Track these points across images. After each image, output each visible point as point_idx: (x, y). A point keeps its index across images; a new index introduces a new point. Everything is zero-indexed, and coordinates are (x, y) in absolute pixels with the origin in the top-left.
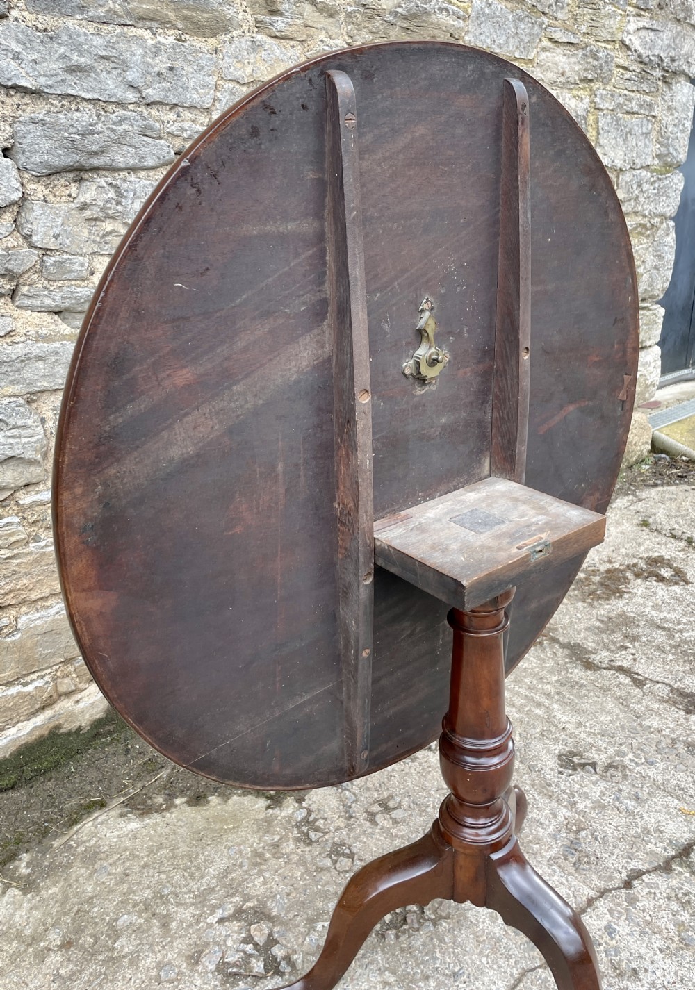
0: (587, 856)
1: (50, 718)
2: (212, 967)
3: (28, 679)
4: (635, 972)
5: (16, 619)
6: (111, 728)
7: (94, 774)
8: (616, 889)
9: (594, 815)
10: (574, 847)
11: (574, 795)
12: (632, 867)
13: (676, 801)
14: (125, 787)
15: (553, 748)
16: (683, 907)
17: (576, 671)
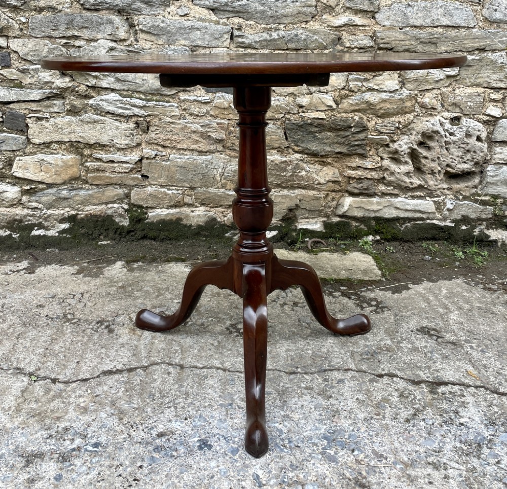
0: (374, 359)
1: (177, 213)
2: (158, 311)
3: (171, 188)
4: (331, 397)
5: (170, 155)
6: (207, 234)
7: (190, 250)
8: (369, 373)
9: (406, 350)
10: (373, 354)
11: (405, 340)
12: (394, 372)
13: (472, 368)
14: (198, 259)
15: (425, 323)
16: (400, 396)
17: (501, 307)
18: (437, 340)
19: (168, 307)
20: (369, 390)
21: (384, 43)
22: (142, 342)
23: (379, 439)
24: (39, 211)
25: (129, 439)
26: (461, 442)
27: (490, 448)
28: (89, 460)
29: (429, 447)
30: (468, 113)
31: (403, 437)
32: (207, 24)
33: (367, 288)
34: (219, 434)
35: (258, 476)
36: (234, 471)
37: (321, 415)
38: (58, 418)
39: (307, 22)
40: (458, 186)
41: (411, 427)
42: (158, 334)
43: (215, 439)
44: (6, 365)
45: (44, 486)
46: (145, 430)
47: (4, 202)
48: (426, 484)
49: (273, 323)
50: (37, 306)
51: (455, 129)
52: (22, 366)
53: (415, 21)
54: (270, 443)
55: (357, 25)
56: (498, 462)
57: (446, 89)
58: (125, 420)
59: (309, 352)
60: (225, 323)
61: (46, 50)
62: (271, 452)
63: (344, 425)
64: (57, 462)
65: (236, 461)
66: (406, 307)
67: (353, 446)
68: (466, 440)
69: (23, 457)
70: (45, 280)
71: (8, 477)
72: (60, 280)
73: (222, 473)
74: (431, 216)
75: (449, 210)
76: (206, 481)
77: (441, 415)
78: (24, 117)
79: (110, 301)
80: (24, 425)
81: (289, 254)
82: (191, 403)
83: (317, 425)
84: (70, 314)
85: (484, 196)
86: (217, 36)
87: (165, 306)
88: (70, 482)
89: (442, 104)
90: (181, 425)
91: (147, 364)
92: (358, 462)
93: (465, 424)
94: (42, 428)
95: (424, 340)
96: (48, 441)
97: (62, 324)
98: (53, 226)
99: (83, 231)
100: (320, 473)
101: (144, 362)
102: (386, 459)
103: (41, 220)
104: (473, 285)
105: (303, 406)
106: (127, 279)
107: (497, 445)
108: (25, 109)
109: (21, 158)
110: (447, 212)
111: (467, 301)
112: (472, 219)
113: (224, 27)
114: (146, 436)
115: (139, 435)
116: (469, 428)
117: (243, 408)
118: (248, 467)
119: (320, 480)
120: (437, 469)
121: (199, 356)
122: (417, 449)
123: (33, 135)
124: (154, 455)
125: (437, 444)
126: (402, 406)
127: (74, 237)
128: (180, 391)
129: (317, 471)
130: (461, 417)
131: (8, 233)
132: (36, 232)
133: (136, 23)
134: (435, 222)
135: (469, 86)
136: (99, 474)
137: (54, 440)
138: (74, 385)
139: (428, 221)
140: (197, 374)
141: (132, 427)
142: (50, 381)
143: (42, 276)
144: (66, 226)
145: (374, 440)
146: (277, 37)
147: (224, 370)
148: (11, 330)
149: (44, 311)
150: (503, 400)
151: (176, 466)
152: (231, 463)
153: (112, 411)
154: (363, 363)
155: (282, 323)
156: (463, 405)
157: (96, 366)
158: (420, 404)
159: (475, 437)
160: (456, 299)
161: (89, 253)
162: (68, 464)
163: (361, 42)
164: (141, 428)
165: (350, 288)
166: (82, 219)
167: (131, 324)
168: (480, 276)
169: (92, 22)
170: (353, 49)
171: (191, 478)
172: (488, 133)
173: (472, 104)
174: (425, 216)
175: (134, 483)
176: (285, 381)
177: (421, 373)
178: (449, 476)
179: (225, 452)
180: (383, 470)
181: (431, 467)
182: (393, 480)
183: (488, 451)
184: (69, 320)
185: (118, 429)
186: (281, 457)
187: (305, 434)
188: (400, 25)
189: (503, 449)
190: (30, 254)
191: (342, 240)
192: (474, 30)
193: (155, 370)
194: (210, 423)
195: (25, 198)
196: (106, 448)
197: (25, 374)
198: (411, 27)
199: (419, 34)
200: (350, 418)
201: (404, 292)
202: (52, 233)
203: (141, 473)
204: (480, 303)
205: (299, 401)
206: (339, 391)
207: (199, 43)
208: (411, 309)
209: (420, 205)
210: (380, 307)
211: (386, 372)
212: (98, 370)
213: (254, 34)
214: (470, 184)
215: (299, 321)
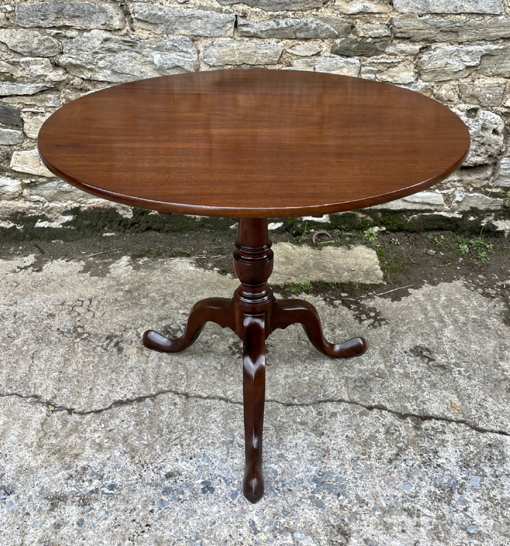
0: (367, 387)
2: (164, 325)
4: (323, 434)
6: (211, 226)
7: (195, 242)
8: (361, 405)
9: (397, 376)
10: (366, 381)
11: (398, 364)
12: (384, 404)
13: (457, 399)
14: (203, 254)
15: (419, 342)
16: (386, 433)
17: (495, 320)
18: (428, 364)
19: (174, 320)
20: (358, 425)
21: (401, 32)
22: (150, 365)
23: (363, 482)
24: (41, 204)
25: (140, 481)
26: (435, 485)
27: (460, 494)
28: (107, 504)
29: (406, 492)
30: (486, 105)
31: (384, 480)
32: (209, 12)
33: (368, 295)
34: (220, 476)
35: (254, 522)
36: (233, 517)
37: (312, 455)
38: (77, 456)
39: (318, 9)
40: (470, 178)
41: (393, 469)
42: (165, 354)
43: (217, 481)
44: (25, 392)
45: (69, 532)
46: (155, 470)
47: (5, 196)
48: (399, 532)
49: (273, 340)
50: (48, 316)
51: (470, 123)
52: (39, 393)
53: (436, 8)
54: (265, 486)
55: (372, 13)
56: (466, 510)
57: (464, 80)
58: (137, 459)
59: (307, 378)
60: (228, 340)
61: (36, 41)
62: (266, 497)
63: (332, 467)
64: (79, 506)
65: (235, 505)
66: (403, 320)
67: (339, 490)
68: (440, 483)
69: (48, 499)
70: (53, 280)
71: (37, 522)
72: (68, 280)
73: (223, 519)
74: (439, 208)
75: (458, 202)
76: (209, 527)
77: (421, 455)
78: (19, 111)
79: (117, 310)
80: (47, 464)
81: (294, 249)
82: (196, 440)
83: (308, 466)
84: (80, 327)
85: (495, 187)
86: (219, 25)
87: (171, 318)
88: (91, 528)
89: (459, 96)
90: (187, 465)
91: (154, 393)
92: (342, 507)
93: (442, 465)
94: (63, 467)
95: (415, 363)
96: (69, 482)
97: (73, 341)
98: (57, 218)
99: (87, 223)
100: (308, 520)
101: (152, 389)
102: (367, 505)
103: (44, 213)
104: (473, 289)
105: (297, 444)
106: (133, 280)
107: (467, 490)
108: (19, 103)
109: (19, 153)
110: (456, 204)
111: (464, 312)
112: (480, 210)
113: (227, 16)
114: (156, 477)
115: (150, 475)
116: (445, 471)
117: (242, 446)
118: (245, 513)
119: (307, 527)
120: (411, 516)
121: (203, 383)
122: (396, 494)
123: (29, 130)
124: (163, 498)
125: (414, 488)
126: (387, 444)
127: (79, 229)
128: (185, 426)
129: (305, 517)
130: (440, 457)
131: (12, 225)
132: (40, 224)
133: (131, 11)
134: (443, 213)
135: (489, 76)
136: (116, 519)
137: (74, 481)
138: (88, 416)
139: (436, 213)
140: (201, 405)
141: (143, 467)
142: (66, 411)
143: (49, 275)
144: (69, 218)
145: (358, 483)
146: (285, 26)
147: (227, 400)
148: (25, 348)
149: (56, 323)
150: (481, 437)
151: (183, 511)
152: (231, 508)
153: (125, 449)
154: (356, 392)
155: (282, 341)
156: (443, 443)
157: (108, 394)
158: (404, 442)
159: (449, 481)
160: (453, 309)
161: (94, 245)
162: (88, 507)
163: (376, 31)
164: (151, 467)
165: (351, 295)
166: (85, 211)
167: (139, 342)
168: (481, 276)
169: (84, 11)
170: (367, 38)
171: (196, 524)
172: (505, 125)
173: (491, 96)
174: (432, 208)
175: (146, 529)
176: (282, 414)
177: (408, 405)
178: (420, 524)
179: (225, 496)
180: (363, 517)
181: (406, 513)
182: (371, 527)
183: (459, 496)
184: (79, 335)
185: (130, 468)
186: (275, 502)
187: (297, 476)
188: (420, 12)
189: (472, 495)
190: (36, 246)
191: (347, 231)
192: (500, 18)
193: (163, 401)
194: (213, 463)
195: (26, 192)
196: (121, 490)
197: (43, 403)
198: (432, 14)
199: (440, 22)
200: (339, 459)
201: (403, 299)
202: (56, 225)
203: (152, 518)
204: (476, 313)
205: (294, 438)
206: (331, 427)
207: (201, 32)
208: (408, 323)
209: (429, 198)
210: (378, 320)
211: (376, 403)
212: (110, 399)
213: (260, 22)
214: (482, 176)
215: (299, 338)
